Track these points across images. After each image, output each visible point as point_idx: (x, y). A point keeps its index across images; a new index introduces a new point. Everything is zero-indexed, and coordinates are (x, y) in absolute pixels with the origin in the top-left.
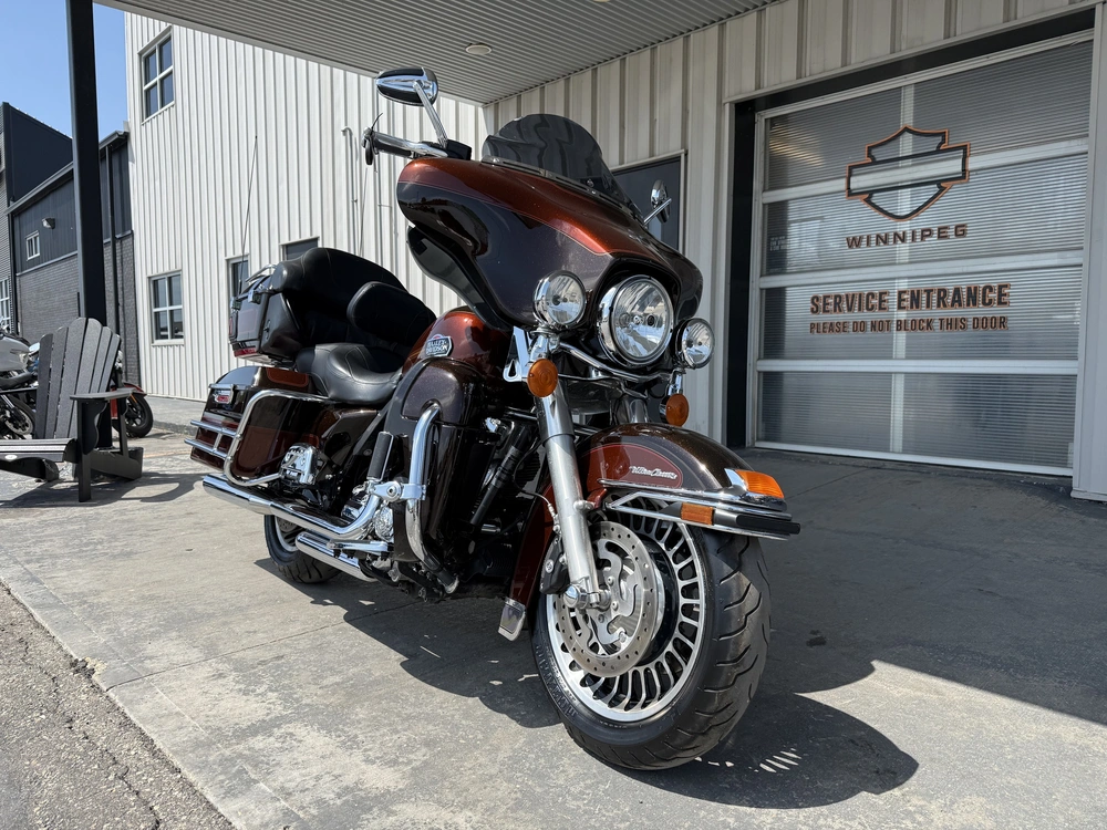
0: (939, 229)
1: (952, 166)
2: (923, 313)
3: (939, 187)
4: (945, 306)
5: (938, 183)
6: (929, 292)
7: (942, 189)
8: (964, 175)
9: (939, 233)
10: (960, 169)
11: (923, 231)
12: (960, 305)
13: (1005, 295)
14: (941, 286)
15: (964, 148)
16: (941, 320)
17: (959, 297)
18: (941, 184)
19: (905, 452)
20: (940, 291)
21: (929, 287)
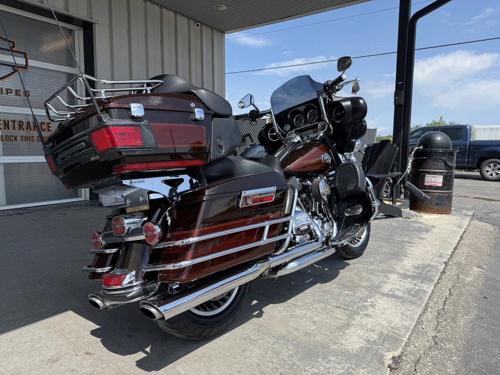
0: (17, 91)
1: (21, 61)
2: (10, 132)
3: (14, 69)
4: (23, 129)
5: (13, 67)
6: (14, 122)
7: (15, 71)
8: (26, 67)
9: (17, 93)
10: (25, 64)
11: (7, 89)
12: (31, 130)
13: (50, 127)
14: (20, 119)
15: (25, 54)
16: (22, 136)
17: (30, 126)
18: (15, 68)
19: (8, 204)
20: (20, 122)
21: (14, 119)
